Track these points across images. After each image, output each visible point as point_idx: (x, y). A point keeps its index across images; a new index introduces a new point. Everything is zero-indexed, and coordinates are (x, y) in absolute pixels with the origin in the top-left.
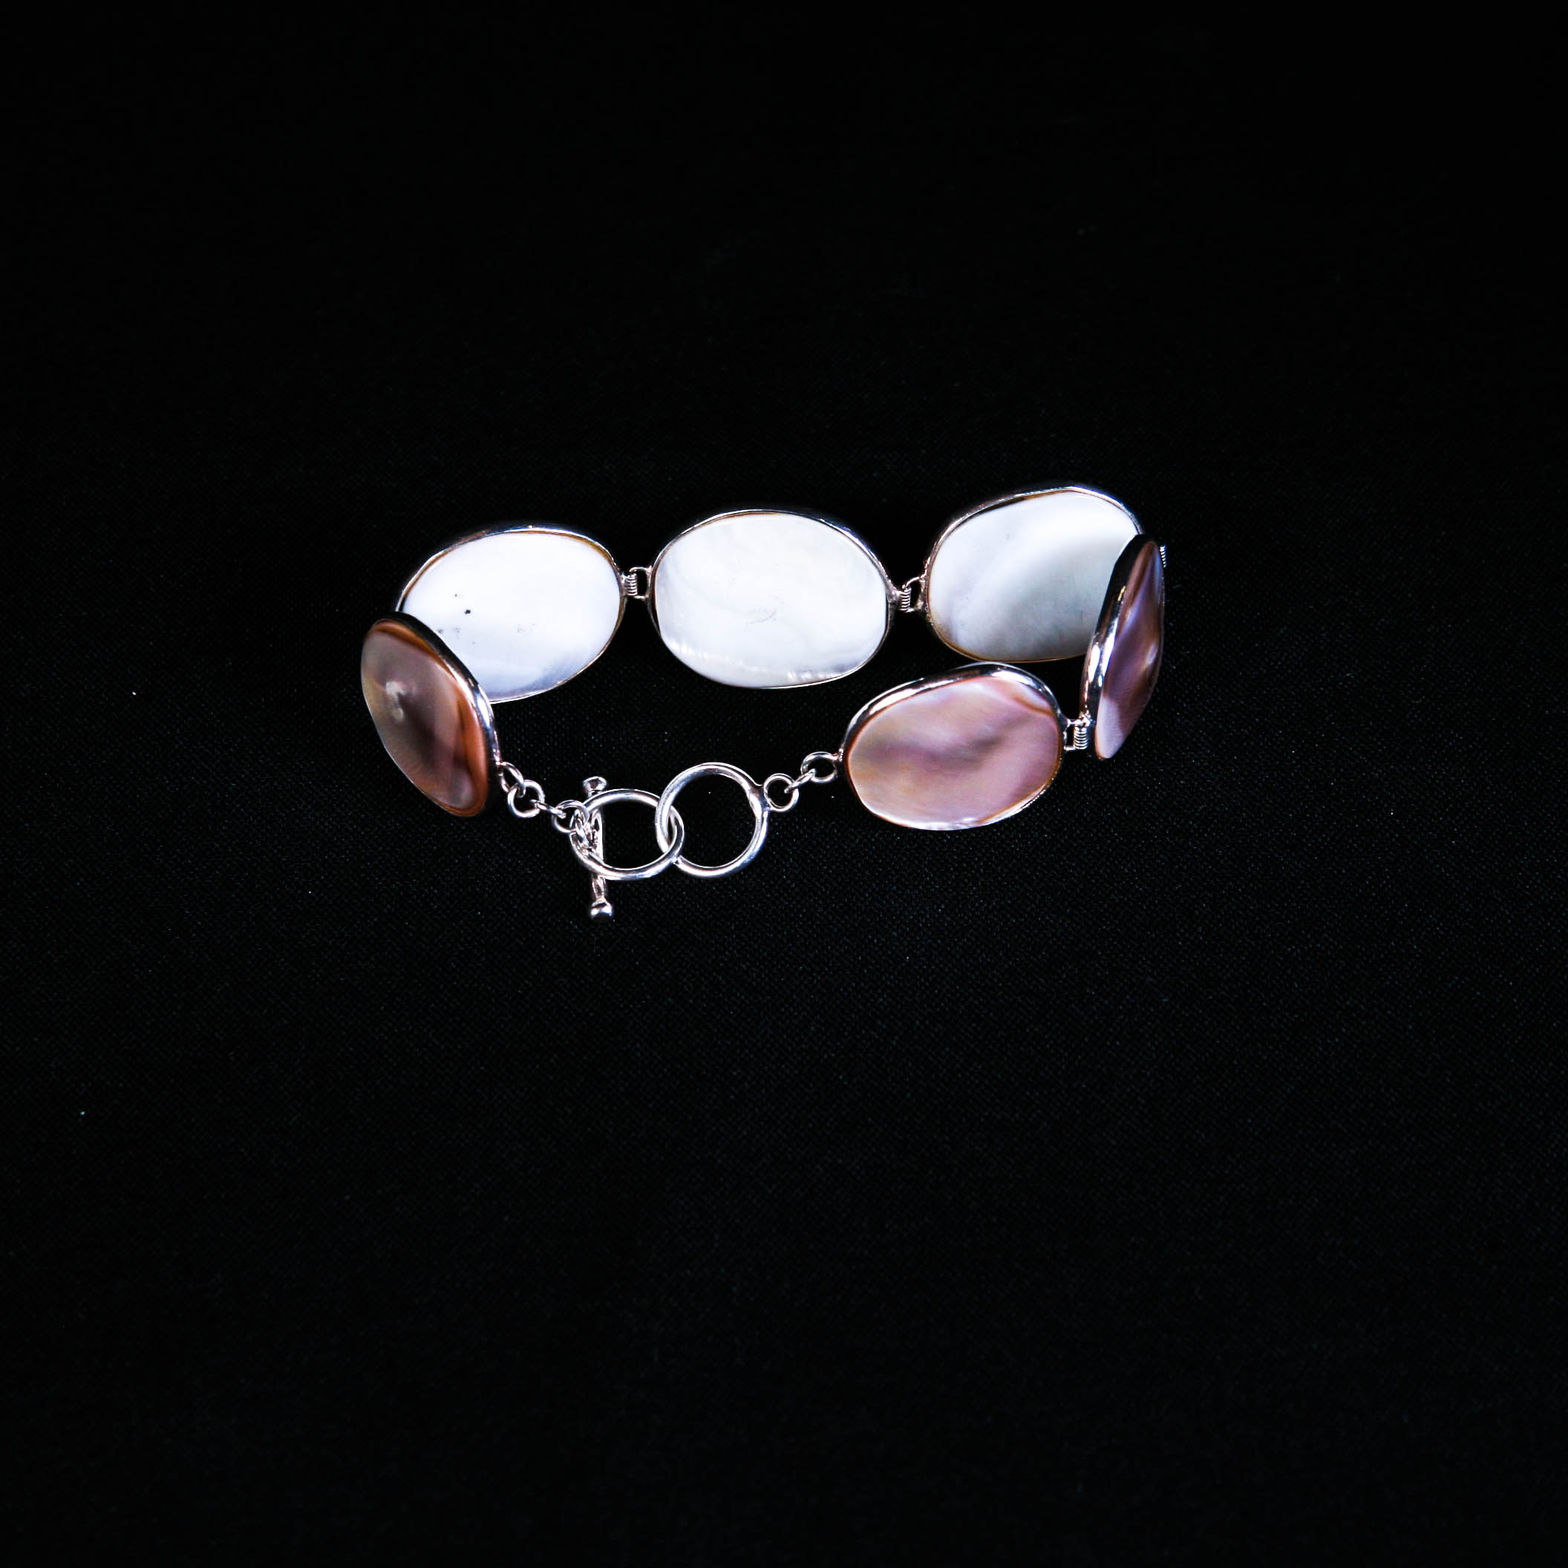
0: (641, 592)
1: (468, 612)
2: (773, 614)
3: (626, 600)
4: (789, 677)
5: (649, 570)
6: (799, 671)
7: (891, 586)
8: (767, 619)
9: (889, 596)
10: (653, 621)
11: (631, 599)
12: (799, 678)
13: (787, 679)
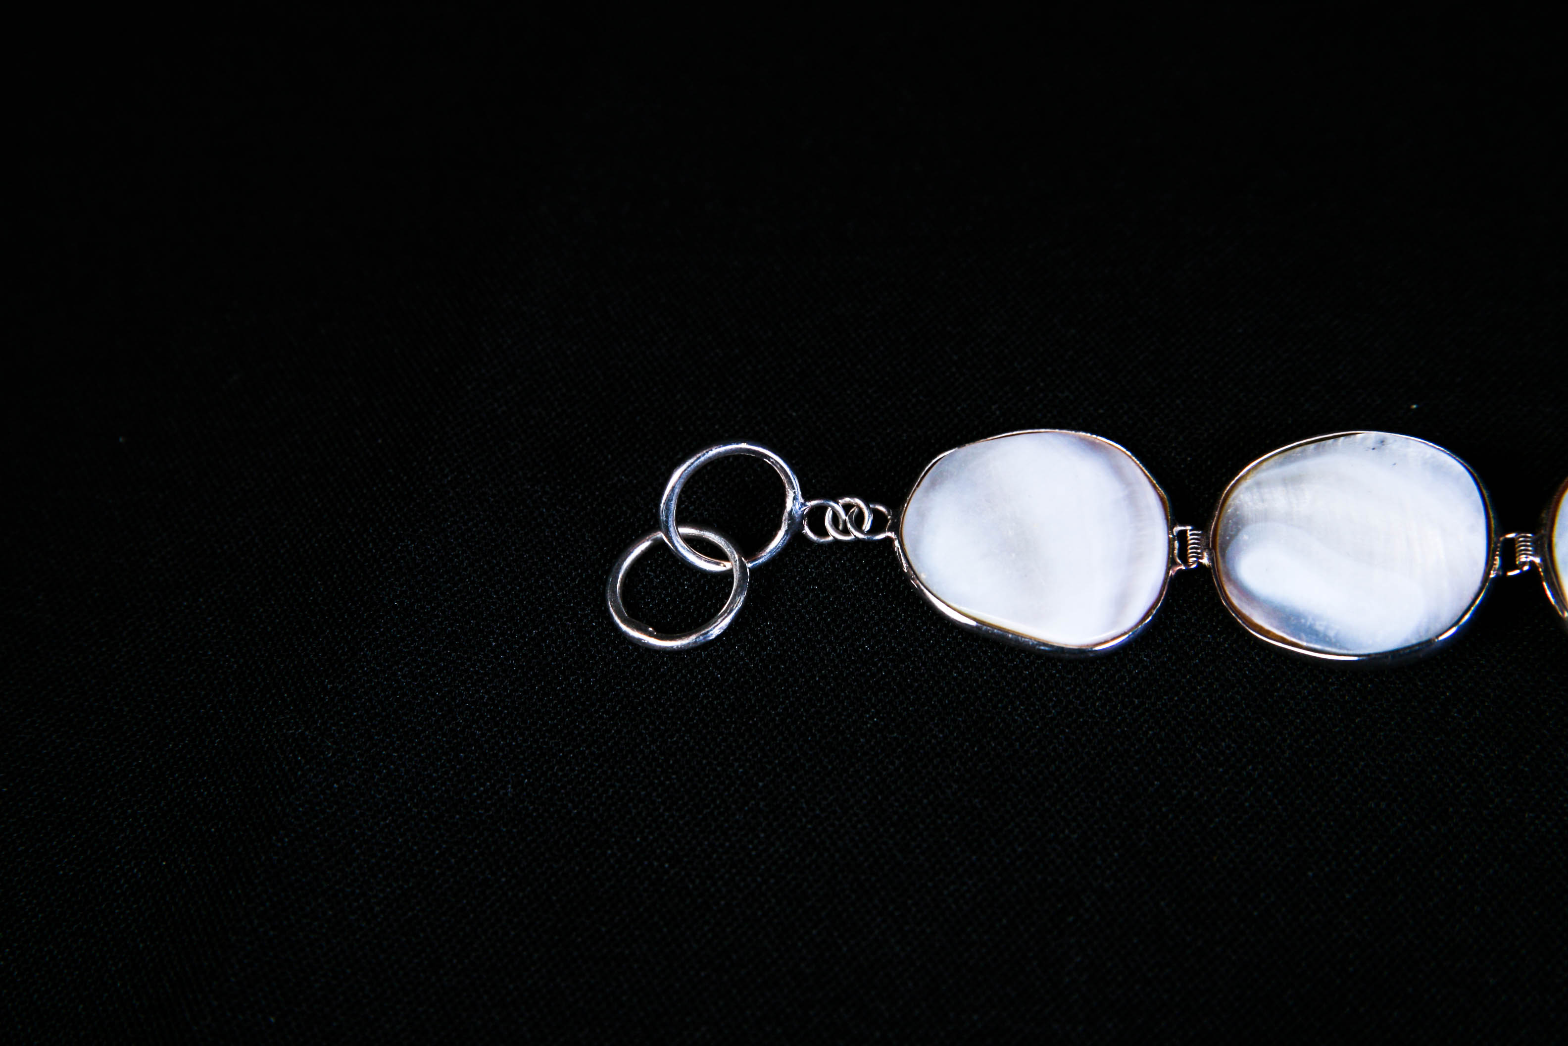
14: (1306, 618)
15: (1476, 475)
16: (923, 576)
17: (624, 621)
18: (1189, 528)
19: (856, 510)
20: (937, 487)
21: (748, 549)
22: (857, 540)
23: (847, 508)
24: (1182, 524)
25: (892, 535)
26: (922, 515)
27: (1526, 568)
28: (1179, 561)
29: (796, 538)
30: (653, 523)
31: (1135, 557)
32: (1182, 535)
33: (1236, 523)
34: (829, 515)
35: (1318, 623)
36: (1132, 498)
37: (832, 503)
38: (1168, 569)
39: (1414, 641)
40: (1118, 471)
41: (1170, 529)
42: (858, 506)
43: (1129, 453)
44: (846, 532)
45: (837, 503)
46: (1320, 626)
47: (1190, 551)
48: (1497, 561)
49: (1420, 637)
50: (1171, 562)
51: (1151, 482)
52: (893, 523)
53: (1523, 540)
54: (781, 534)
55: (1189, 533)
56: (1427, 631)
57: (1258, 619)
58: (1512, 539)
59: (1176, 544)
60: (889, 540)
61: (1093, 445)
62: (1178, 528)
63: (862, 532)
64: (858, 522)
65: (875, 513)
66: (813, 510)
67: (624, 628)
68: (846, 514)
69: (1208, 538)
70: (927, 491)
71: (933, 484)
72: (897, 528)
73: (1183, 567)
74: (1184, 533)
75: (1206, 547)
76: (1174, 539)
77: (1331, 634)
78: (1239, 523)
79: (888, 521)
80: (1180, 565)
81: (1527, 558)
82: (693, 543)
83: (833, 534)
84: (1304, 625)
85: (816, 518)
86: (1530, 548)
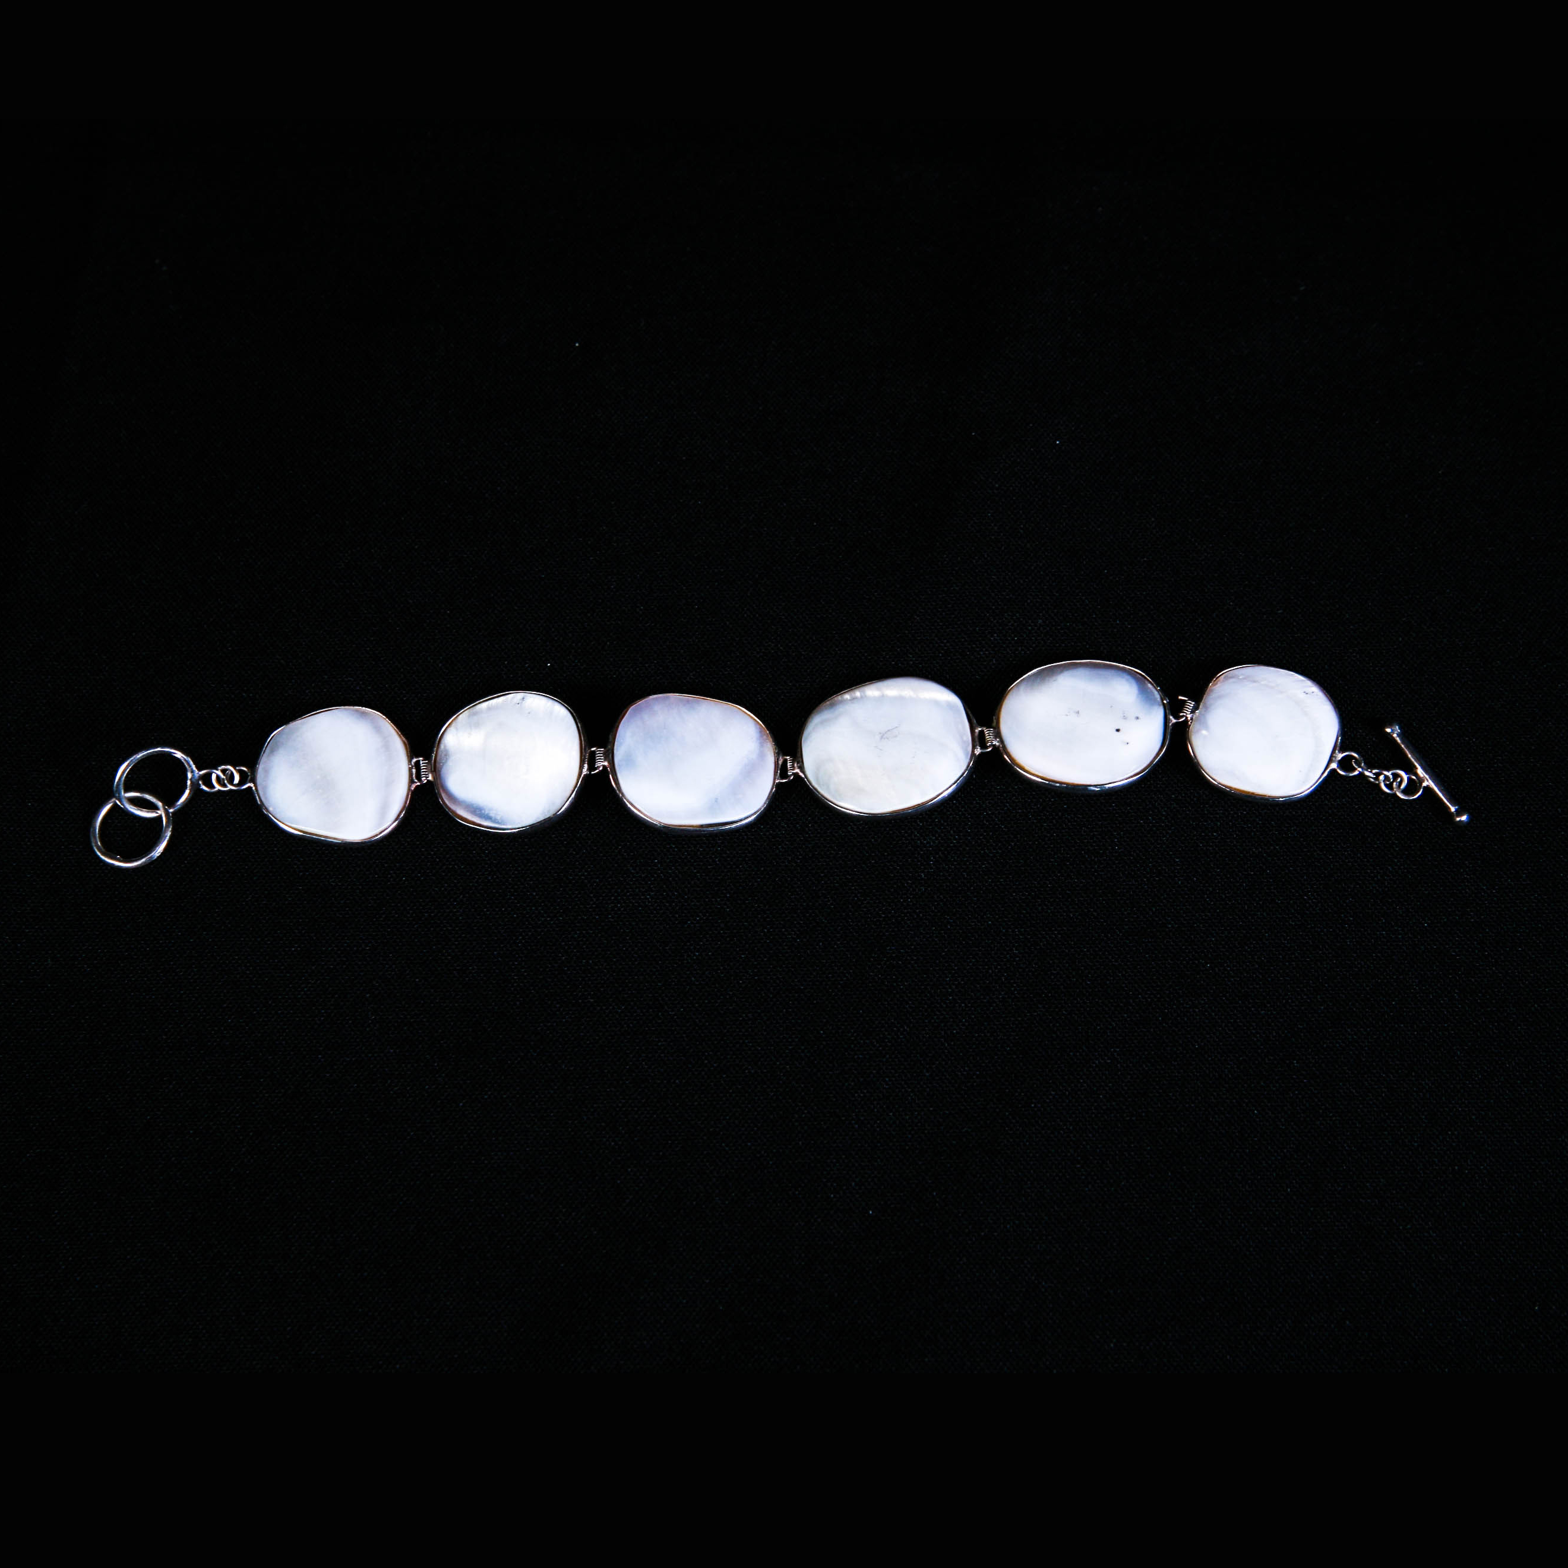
0: (982, 733)
1: (1118, 730)
2: (882, 738)
3: (994, 724)
4: (872, 691)
5: (978, 751)
6: (854, 699)
7: (801, 774)
8: (886, 733)
9: (802, 768)
10: (971, 715)
11: (989, 726)
12: (864, 692)
13: (859, 691)
14: (484, 810)
15: (575, 714)
16: (271, 809)
17: (103, 854)
18: (421, 759)
19: (230, 773)
20: (275, 753)
21: (169, 802)
22: (231, 790)
23: (224, 771)
24: (417, 757)
25: (252, 785)
26: (267, 771)
27: (601, 769)
28: (416, 781)
29: (196, 791)
30: (109, 793)
31: (389, 783)
32: (417, 764)
33: (446, 755)
34: (214, 777)
35: (491, 812)
36: (387, 746)
37: (215, 771)
38: (410, 786)
39: (542, 818)
40: (378, 729)
41: (410, 761)
42: (230, 770)
43: (384, 717)
44: (224, 786)
45: (217, 770)
46: (492, 814)
47: (422, 773)
48: (586, 766)
49: (546, 815)
50: (411, 781)
51: (398, 733)
52: (251, 778)
53: (599, 751)
54: (187, 792)
55: (421, 762)
56: (549, 811)
57: (462, 812)
58: (594, 751)
59: (414, 771)
60: (250, 788)
61: (363, 713)
62: (415, 760)
63: (234, 785)
64: (231, 779)
65: (240, 772)
66: (205, 775)
67: (103, 857)
68: (224, 775)
69: (431, 765)
70: (269, 756)
71: (272, 751)
72: (253, 781)
73: (419, 784)
74: (418, 763)
75: (432, 772)
76: (412, 768)
77: (498, 818)
78: (447, 755)
79: (248, 776)
80: (416, 783)
81: (601, 763)
82: (133, 801)
83: (218, 787)
84: (484, 814)
85: (207, 779)
86: (602, 758)
